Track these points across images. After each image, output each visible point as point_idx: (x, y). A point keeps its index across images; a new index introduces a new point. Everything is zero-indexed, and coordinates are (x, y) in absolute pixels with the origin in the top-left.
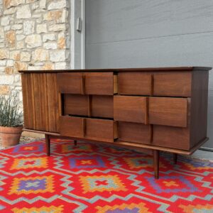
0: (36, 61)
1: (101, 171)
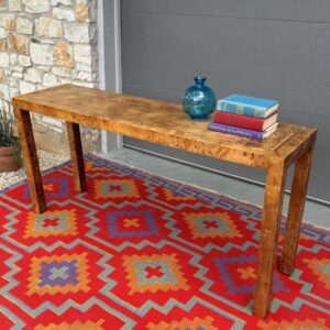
1: (153, 245)
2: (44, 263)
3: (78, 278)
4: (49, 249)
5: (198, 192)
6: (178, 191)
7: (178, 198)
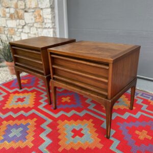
0: (29, 8)
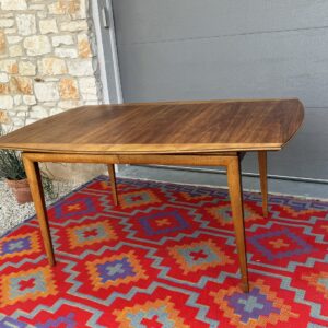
0: (46, 76)
1: (189, 236)
2: (98, 265)
3: (134, 270)
4: (99, 253)
5: (212, 191)
6: (193, 192)
7: (196, 198)
